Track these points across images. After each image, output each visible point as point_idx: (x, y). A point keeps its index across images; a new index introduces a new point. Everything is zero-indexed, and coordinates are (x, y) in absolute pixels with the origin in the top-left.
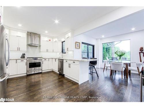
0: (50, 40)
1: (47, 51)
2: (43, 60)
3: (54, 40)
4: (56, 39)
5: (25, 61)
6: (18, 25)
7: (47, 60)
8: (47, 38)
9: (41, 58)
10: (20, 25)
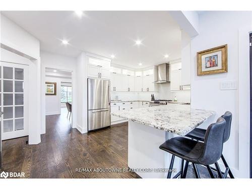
9: (164, 102)
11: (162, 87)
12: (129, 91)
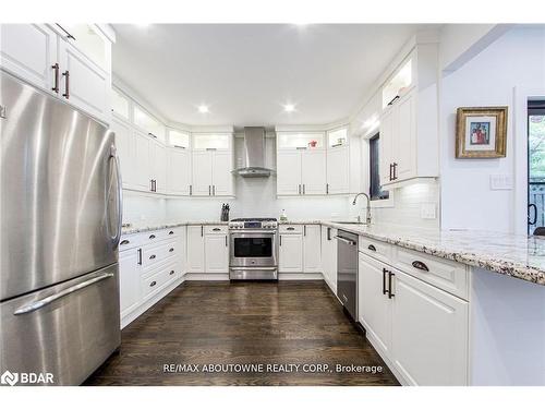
0: (314, 144)
1: (302, 191)
2: (282, 229)
3: (333, 138)
4: (343, 133)
5: (225, 230)
6: (197, 109)
7: (299, 229)
8: (300, 135)
9: (272, 223)
10: (203, 109)
11: (247, 188)
12: (154, 190)
